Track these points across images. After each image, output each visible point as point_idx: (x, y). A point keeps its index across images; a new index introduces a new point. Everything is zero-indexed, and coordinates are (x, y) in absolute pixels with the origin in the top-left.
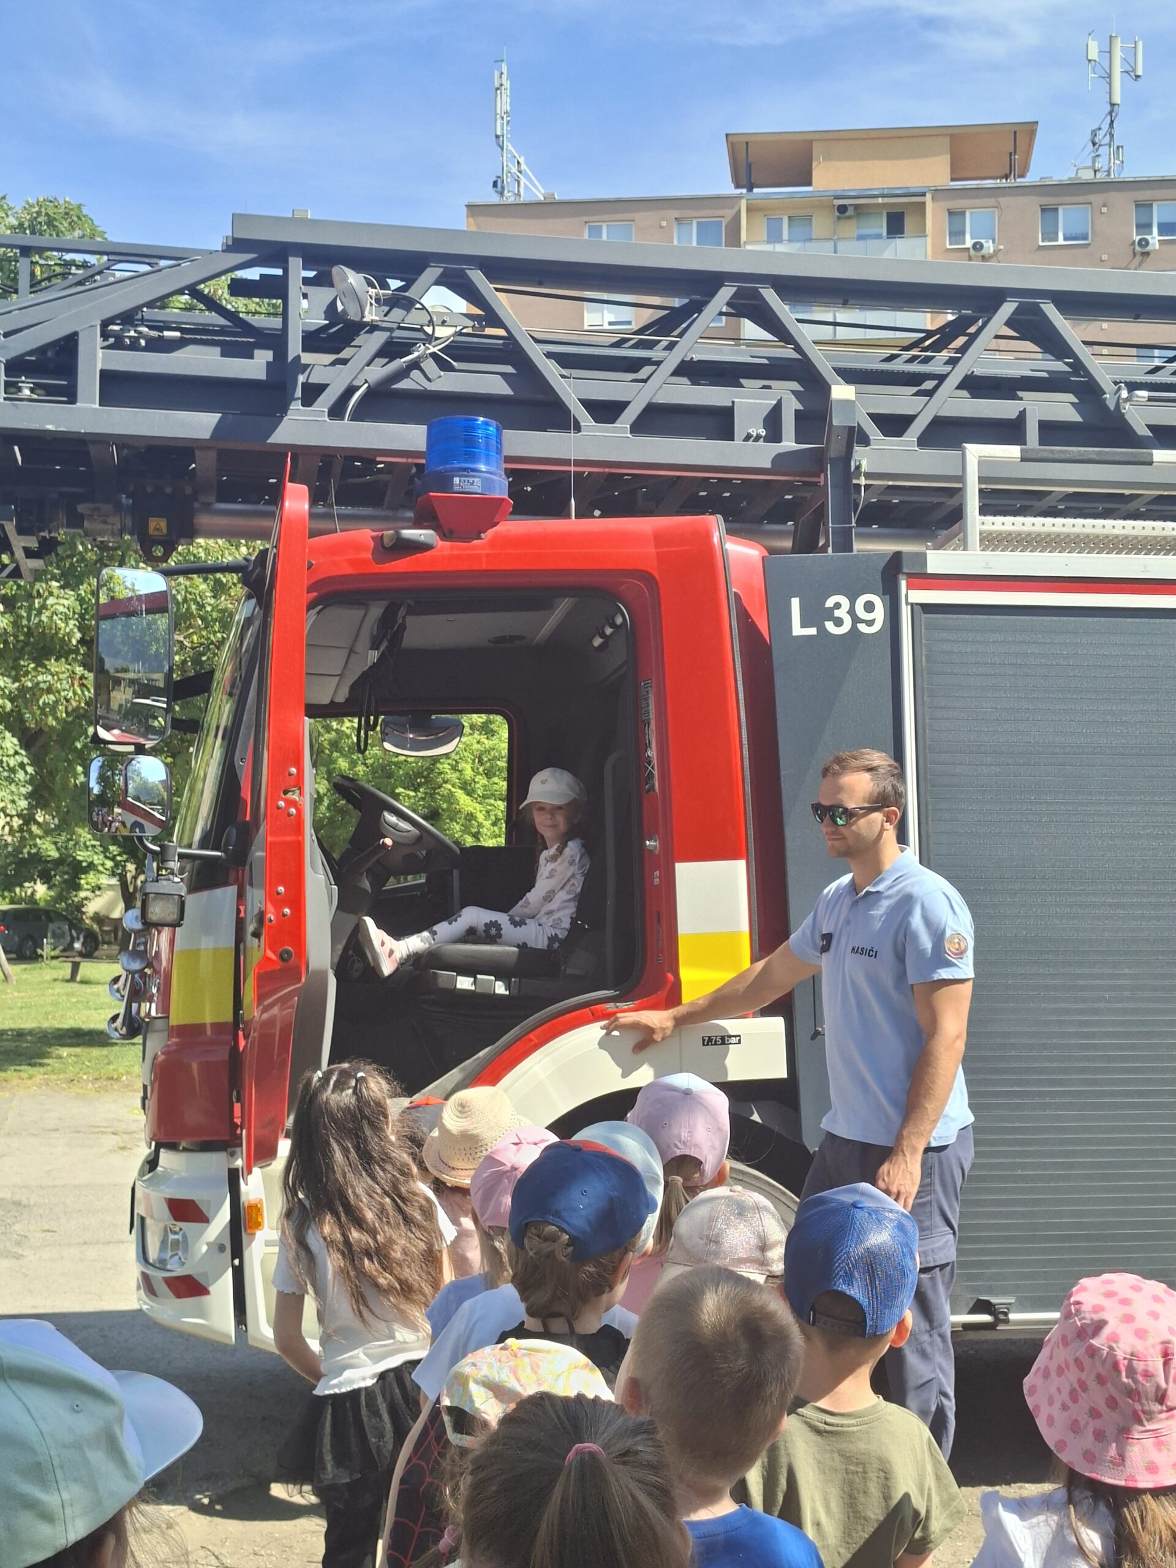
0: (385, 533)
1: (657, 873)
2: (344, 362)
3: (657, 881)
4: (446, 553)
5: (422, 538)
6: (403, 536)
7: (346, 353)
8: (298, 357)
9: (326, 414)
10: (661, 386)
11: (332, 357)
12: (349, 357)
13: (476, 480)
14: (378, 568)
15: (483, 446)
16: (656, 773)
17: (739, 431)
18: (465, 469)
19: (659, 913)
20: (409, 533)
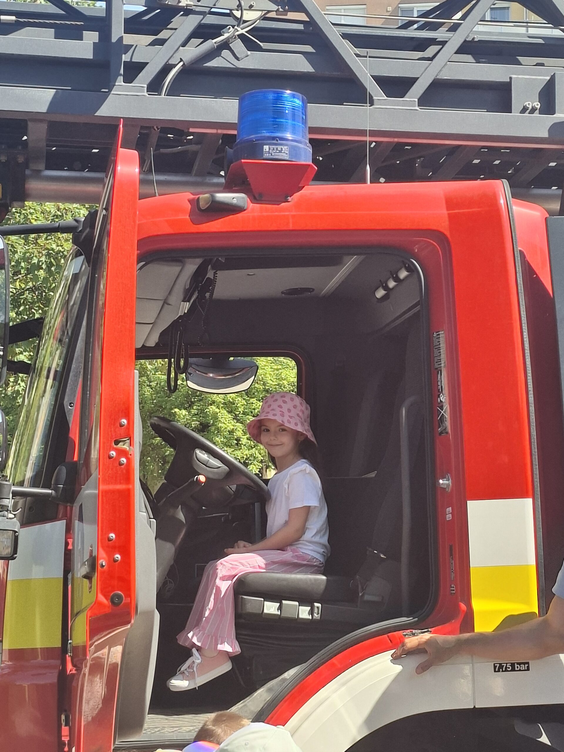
0: (201, 196)
1: (449, 509)
2: (162, 42)
3: (449, 517)
4: (256, 214)
5: (235, 201)
6: (217, 199)
7: (163, 35)
8: (121, 38)
9: (146, 89)
10: (446, 64)
11: (151, 38)
12: (167, 38)
13: (285, 148)
14: (194, 229)
15: (290, 116)
16: (447, 416)
17: (516, 104)
18: (274, 138)
19: (451, 547)
20: (223, 196)
